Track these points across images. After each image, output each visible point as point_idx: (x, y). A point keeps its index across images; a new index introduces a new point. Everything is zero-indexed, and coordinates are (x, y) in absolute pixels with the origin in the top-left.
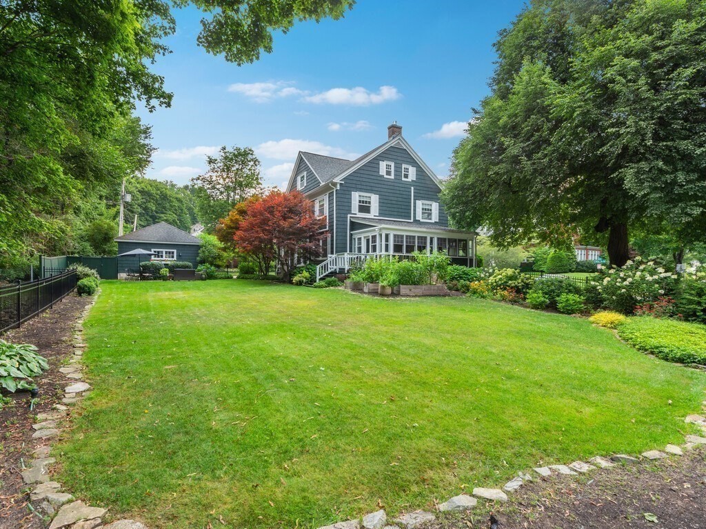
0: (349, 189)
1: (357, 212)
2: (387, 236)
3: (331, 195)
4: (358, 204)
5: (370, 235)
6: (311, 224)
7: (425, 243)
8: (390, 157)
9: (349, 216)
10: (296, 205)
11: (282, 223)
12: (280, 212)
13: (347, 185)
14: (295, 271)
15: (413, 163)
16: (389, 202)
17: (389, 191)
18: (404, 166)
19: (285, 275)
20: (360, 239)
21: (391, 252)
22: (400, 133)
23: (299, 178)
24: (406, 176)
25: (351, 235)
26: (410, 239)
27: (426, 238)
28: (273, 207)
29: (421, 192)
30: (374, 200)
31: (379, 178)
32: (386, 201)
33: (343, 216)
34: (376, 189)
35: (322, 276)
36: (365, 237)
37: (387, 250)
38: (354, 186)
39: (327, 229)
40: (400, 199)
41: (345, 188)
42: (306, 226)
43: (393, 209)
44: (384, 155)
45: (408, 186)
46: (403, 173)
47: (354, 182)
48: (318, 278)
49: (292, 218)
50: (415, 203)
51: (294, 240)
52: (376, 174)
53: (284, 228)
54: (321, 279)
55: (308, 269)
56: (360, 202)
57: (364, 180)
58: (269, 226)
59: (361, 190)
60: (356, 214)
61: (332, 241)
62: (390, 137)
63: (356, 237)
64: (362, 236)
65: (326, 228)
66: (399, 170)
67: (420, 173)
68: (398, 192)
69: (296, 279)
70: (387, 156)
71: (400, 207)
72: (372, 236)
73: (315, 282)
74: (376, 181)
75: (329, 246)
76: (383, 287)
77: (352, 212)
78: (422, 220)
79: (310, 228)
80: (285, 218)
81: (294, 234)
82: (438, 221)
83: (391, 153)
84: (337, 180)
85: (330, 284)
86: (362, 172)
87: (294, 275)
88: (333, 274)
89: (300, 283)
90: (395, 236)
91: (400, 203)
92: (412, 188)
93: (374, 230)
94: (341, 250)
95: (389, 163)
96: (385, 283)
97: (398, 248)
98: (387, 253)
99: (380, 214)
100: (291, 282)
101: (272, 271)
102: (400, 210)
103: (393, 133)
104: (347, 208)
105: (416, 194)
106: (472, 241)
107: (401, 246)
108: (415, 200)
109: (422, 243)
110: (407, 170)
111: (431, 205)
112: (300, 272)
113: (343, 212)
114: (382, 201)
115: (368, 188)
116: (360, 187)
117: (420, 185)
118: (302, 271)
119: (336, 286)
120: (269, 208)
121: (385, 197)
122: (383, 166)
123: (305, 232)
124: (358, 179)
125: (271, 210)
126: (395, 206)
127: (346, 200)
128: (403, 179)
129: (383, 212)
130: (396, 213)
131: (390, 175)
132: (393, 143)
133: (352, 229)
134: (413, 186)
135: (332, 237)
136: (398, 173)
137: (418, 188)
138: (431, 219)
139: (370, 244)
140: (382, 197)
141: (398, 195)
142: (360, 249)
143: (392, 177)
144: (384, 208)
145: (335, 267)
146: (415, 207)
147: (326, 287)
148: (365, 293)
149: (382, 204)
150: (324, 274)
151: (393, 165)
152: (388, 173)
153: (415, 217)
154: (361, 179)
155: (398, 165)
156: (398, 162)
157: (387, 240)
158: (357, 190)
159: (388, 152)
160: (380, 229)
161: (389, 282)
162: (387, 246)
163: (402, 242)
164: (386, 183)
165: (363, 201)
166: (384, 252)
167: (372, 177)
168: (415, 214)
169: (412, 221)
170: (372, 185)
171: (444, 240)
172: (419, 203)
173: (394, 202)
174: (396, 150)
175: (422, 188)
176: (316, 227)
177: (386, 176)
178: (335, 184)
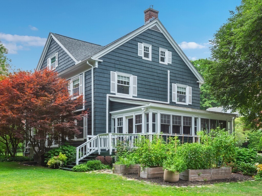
0: (108, 68)
1: (116, 92)
2: (154, 115)
3: (88, 74)
4: (116, 83)
5: (134, 115)
6: (67, 103)
7: (190, 123)
8: (148, 39)
9: (108, 95)
10: (49, 84)
11: (34, 100)
12: (31, 88)
13: (106, 64)
14: (49, 152)
15: (170, 47)
16: (147, 83)
17: (147, 72)
18: (161, 49)
19: (36, 156)
20: (120, 119)
21: (158, 131)
22: (156, 17)
23: (49, 60)
24: (163, 60)
25: (110, 115)
26: (176, 119)
27: (190, 118)
28: (24, 84)
29: (177, 75)
30: (133, 81)
31: (138, 60)
32: (144, 83)
33: (101, 95)
34: (135, 70)
35: (82, 158)
36: (126, 117)
37: (154, 130)
38: (113, 65)
39: (84, 109)
40: (158, 82)
41: (104, 67)
42: (62, 105)
43: (151, 91)
44: (142, 37)
45: (165, 69)
46: (160, 56)
47: (113, 61)
48: (78, 160)
49: (46, 96)
50: (171, 86)
51: (48, 120)
52: (134, 55)
53: (36, 106)
54: (81, 162)
55: (64, 150)
56: (119, 82)
57: (123, 60)
58: (19, 104)
59: (120, 70)
60: (115, 94)
61: (89, 121)
62: (146, 20)
63: (116, 117)
64: (124, 116)
65: (82, 108)
66: (157, 53)
67: (175, 58)
68: (156, 74)
69: (51, 161)
70: (145, 38)
71: (157, 89)
72: (136, 116)
73: (75, 164)
74: (135, 62)
75: (85, 127)
76: (171, 173)
77: (111, 92)
78: (177, 103)
79: (66, 107)
80: (37, 96)
81: (47, 113)
82: (191, 103)
83: (149, 36)
84: (96, 58)
85: (93, 167)
86: (121, 52)
87: (49, 157)
88: (94, 156)
89: (55, 166)
90: (162, 115)
91: (157, 85)
92: (169, 71)
93: (140, 109)
94: (100, 130)
95: (147, 45)
96: (172, 168)
97: (164, 128)
98: (154, 134)
99: (139, 95)
100: (45, 165)
101: (20, 152)
102: (158, 92)
103: (150, 17)
104: (106, 88)
105: (172, 78)
106: (230, 122)
107: (168, 126)
108: (171, 83)
109: (187, 123)
110: (163, 53)
111: (185, 89)
112: (56, 153)
113: (101, 91)
114: (140, 82)
115: (127, 68)
116: (119, 66)
117: (176, 69)
118: (58, 152)
119: (99, 169)
120: (18, 85)
121: (143, 79)
122: (141, 47)
123: (60, 111)
124: (117, 58)
125: (20, 87)
126: (153, 88)
127: (104, 79)
128: (160, 62)
129: (141, 93)
130: (154, 95)
131: (148, 57)
132: (150, 25)
133: (111, 109)
134: (170, 69)
135: (90, 117)
136: (155, 56)
137: (174, 71)
138: (185, 102)
139: (134, 124)
140: (140, 78)
141: (156, 78)
142: (120, 130)
143: (150, 59)
144: (142, 90)
145: (96, 149)
146: (171, 89)
147: (89, 170)
148: (144, 179)
149: (140, 86)
150: (85, 156)
151: (150, 47)
152: (146, 55)
153: (171, 99)
154: (120, 59)
155: (156, 49)
156: (155, 45)
157: (154, 120)
158: (116, 69)
159: (145, 34)
160: (147, 108)
161: (177, 166)
162: (154, 126)
163: (169, 122)
164: (144, 65)
165: (122, 81)
166: (151, 132)
167: (131, 58)
168: (171, 96)
169: (168, 103)
170: (131, 65)
171: (207, 120)
172: (175, 86)
173: (152, 84)
174: (153, 33)
175: (177, 72)
176: (74, 106)
177: (144, 58)
178: (93, 62)
